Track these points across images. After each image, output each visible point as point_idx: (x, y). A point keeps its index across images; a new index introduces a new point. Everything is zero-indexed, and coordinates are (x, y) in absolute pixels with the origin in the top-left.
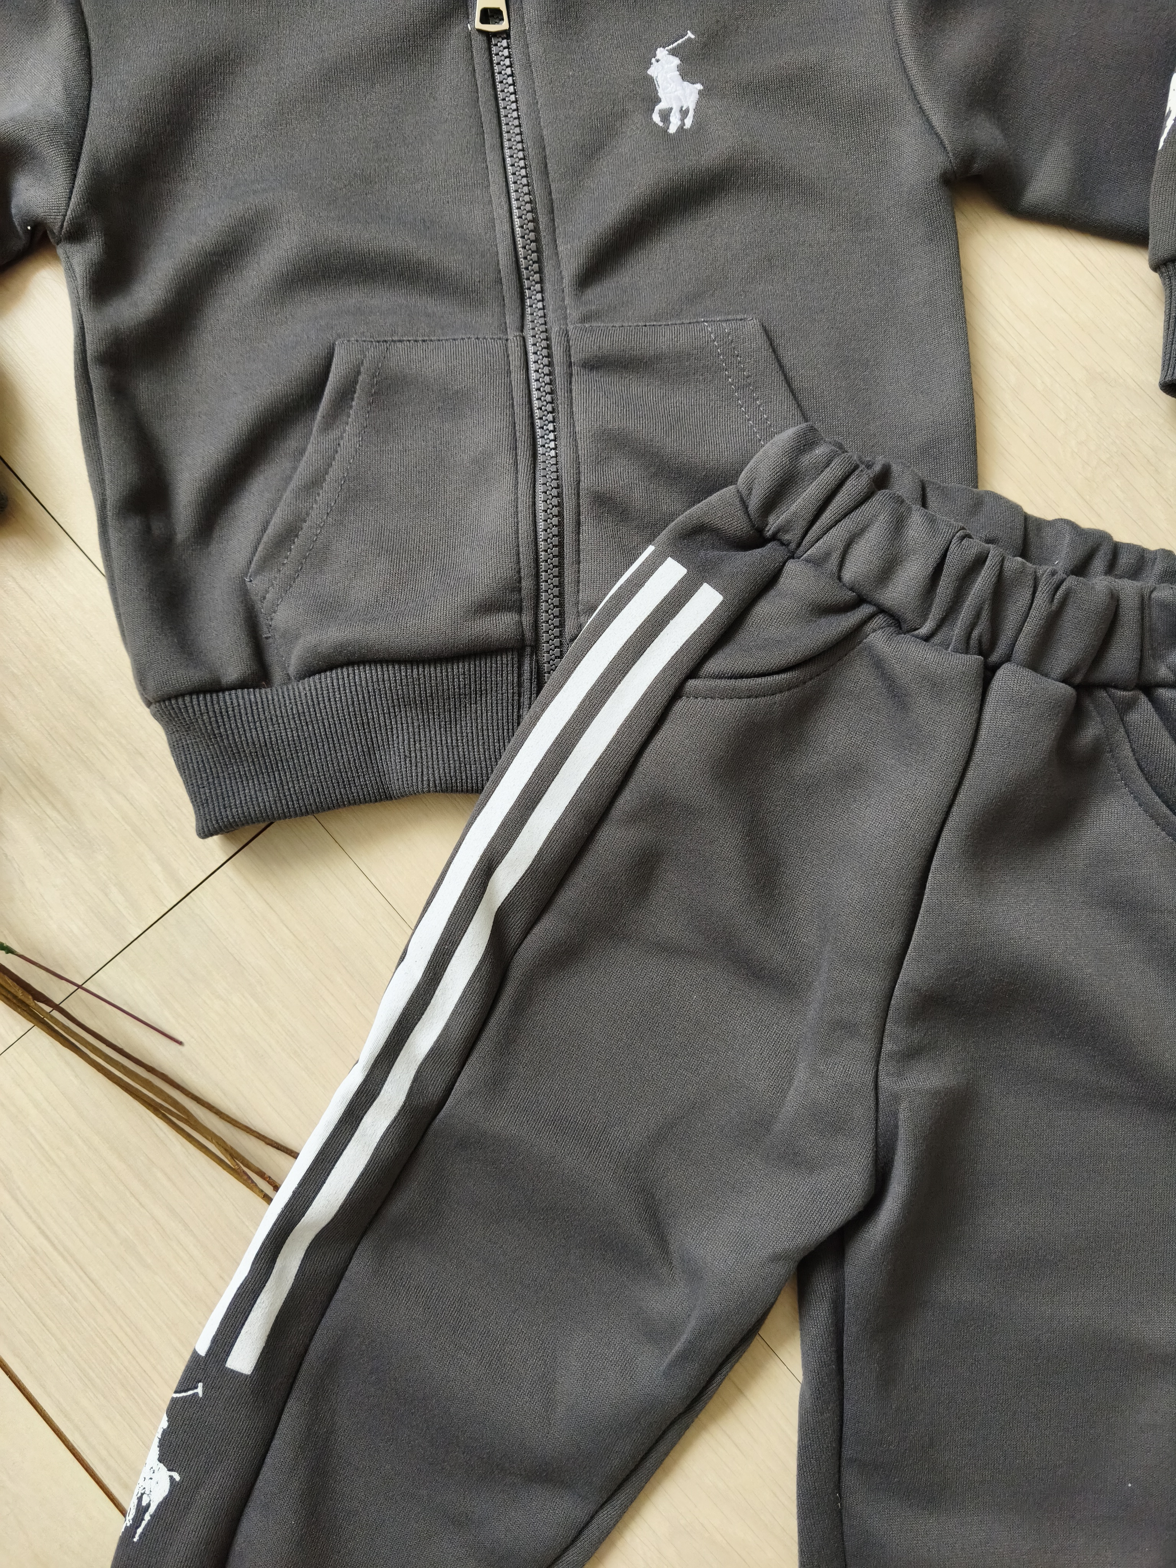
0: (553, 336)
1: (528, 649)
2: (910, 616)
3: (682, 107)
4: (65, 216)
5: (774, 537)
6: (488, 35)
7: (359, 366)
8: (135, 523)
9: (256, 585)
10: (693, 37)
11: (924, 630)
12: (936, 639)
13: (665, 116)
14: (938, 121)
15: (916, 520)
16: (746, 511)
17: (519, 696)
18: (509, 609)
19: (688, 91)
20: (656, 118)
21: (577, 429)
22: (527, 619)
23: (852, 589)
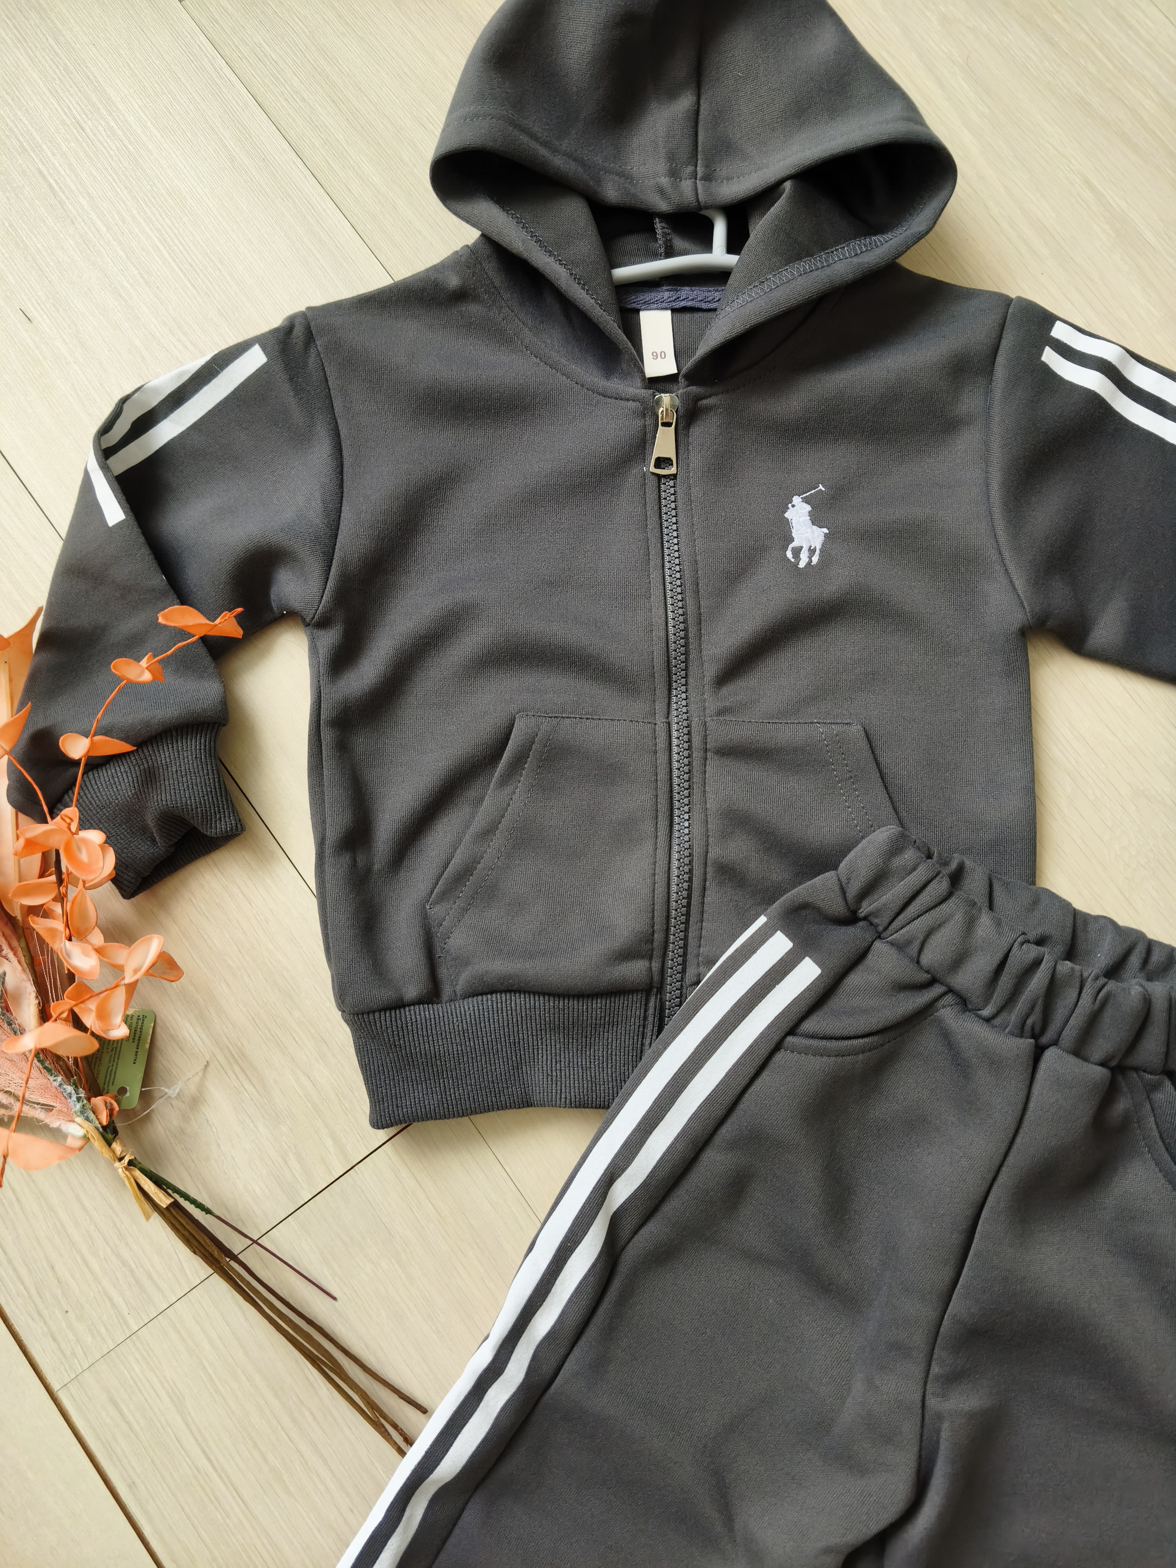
0: (693, 725)
1: (655, 990)
2: (975, 999)
3: (811, 547)
4: (316, 610)
5: (865, 918)
6: (659, 477)
7: (534, 738)
8: (346, 859)
9: (436, 911)
10: (823, 489)
11: (986, 1012)
12: (997, 1021)
13: (797, 552)
14: (1019, 584)
15: (985, 920)
16: (845, 898)
17: (644, 1028)
18: (642, 957)
19: (816, 534)
20: (789, 554)
21: (708, 806)
22: (656, 965)
23: (928, 972)
